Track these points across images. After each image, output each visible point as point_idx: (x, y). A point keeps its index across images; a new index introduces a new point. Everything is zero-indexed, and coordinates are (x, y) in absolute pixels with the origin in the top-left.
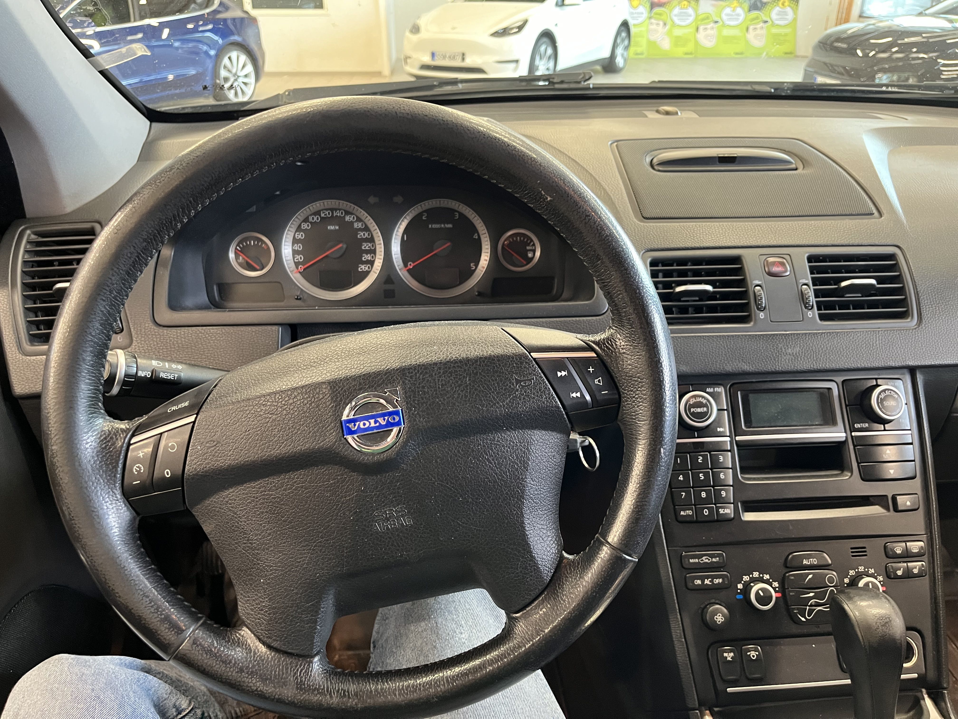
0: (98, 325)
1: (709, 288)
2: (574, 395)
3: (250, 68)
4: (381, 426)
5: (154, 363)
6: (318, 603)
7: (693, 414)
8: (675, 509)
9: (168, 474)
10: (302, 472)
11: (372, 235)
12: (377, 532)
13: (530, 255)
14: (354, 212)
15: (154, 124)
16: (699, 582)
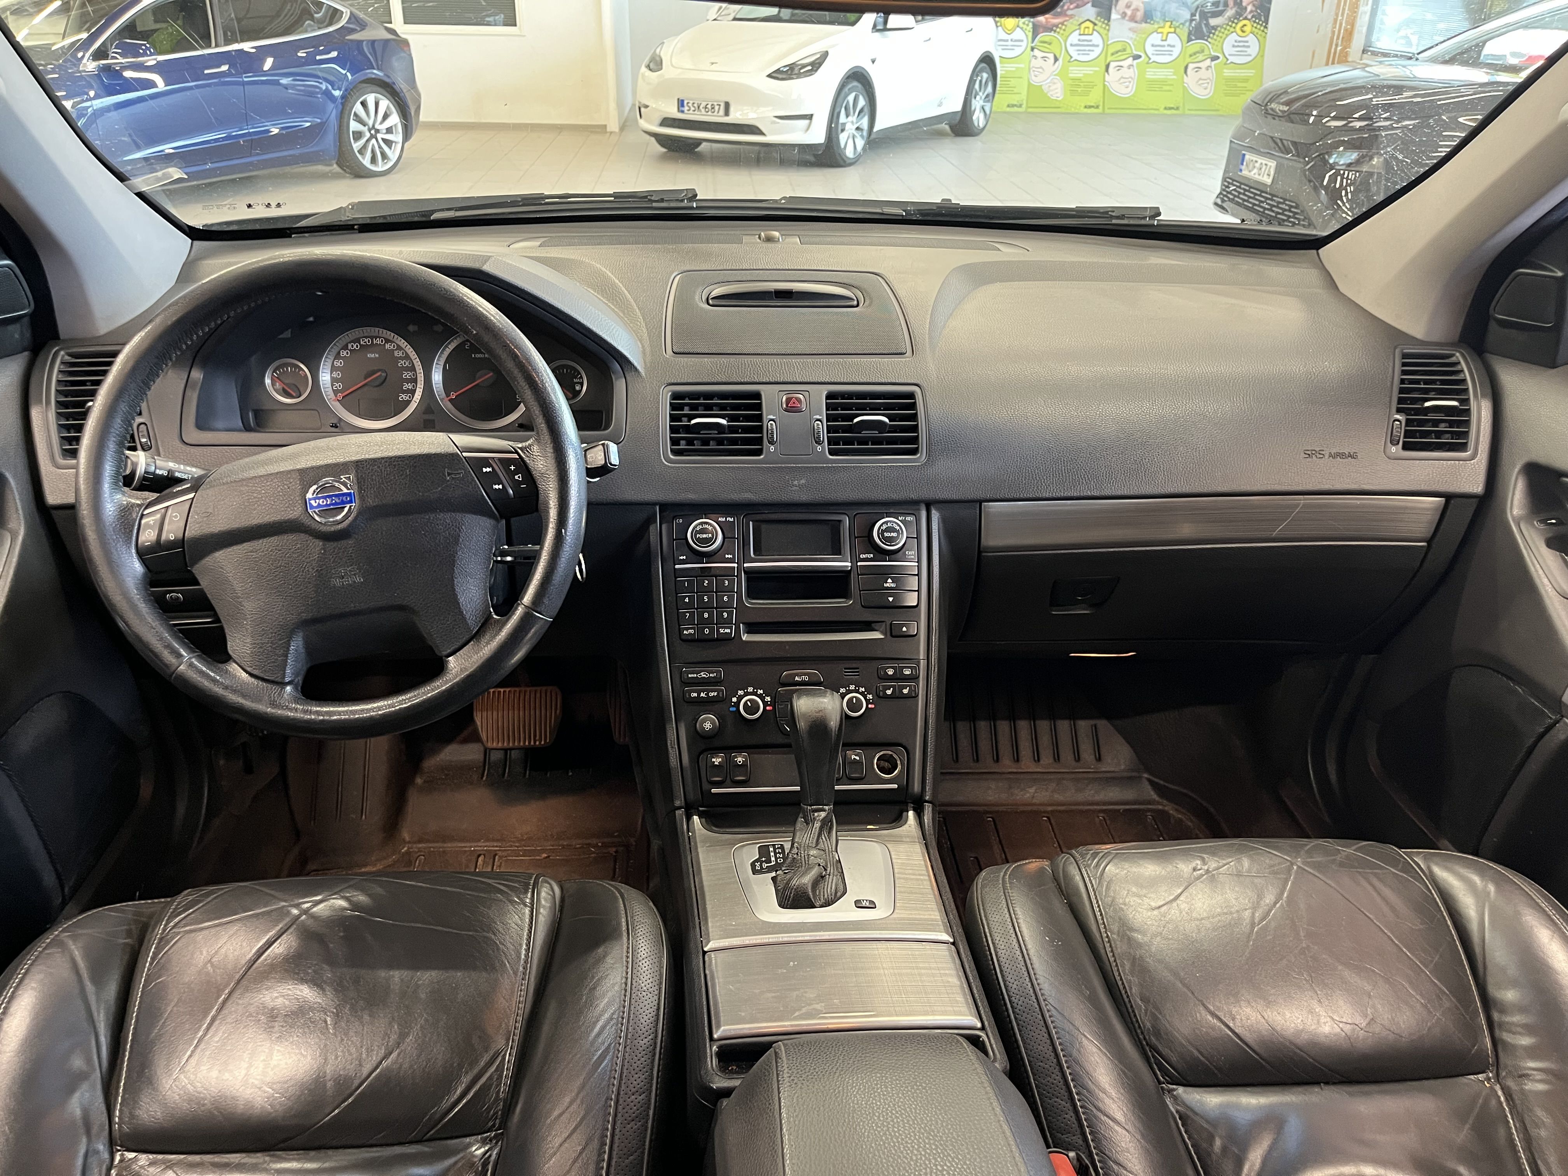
0: (119, 421)
1: (723, 422)
2: (497, 487)
3: (395, 119)
4: (336, 504)
5: (171, 465)
6: (289, 641)
7: (699, 540)
8: (679, 629)
9: (172, 537)
10: (276, 537)
11: (413, 364)
12: (334, 586)
13: (578, 388)
14: (395, 340)
15: (196, 243)
16: (695, 695)
